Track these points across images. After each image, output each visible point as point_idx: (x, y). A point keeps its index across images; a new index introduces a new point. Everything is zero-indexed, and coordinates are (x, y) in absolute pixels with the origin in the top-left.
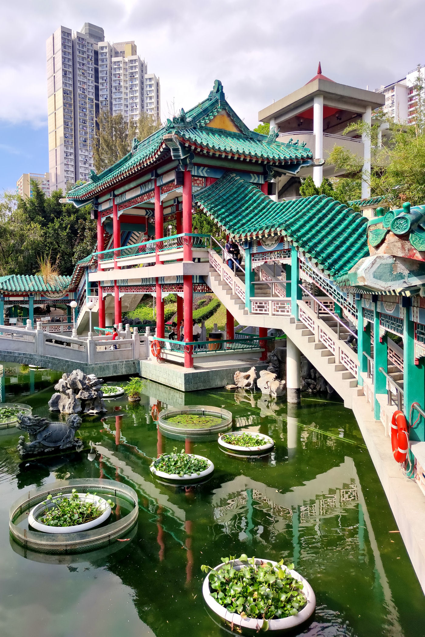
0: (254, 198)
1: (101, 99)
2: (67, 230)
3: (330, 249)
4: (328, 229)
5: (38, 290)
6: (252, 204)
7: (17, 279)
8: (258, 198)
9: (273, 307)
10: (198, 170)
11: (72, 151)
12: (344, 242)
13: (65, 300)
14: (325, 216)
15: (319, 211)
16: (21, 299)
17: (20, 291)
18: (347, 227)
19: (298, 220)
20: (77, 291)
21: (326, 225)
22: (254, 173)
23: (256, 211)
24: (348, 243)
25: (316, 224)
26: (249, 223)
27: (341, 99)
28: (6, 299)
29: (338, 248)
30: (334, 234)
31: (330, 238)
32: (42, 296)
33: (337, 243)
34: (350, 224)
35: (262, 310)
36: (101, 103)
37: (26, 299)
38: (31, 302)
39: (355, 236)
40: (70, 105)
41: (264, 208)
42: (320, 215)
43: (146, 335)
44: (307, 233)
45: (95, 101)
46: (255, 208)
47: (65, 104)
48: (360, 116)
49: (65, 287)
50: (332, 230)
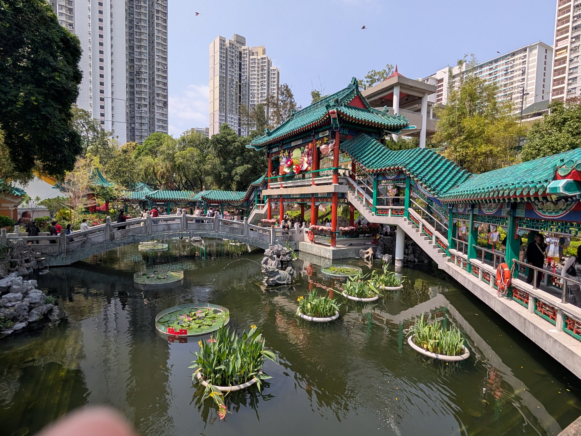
0: (378, 148)
3: (433, 179)
4: (430, 168)
5: (227, 200)
6: (377, 152)
8: (380, 148)
12: (440, 175)
14: (428, 160)
15: (424, 157)
16: (217, 204)
18: (441, 167)
19: (411, 162)
20: (248, 201)
21: (429, 165)
22: (374, 133)
23: (380, 156)
24: (444, 176)
25: (422, 165)
26: (377, 163)
28: (209, 204)
29: (437, 178)
30: (434, 171)
31: (432, 172)
32: (229, 203)
33: (437, 175)
34: (443, 165)
36: (243, 84)
37: (220, 205)
39: (447, 172)
41: (385, 154)
42: (425, 159)
44: (418, 169)
46: (380, 154)
49: (242, 199)
50: (433, 168)
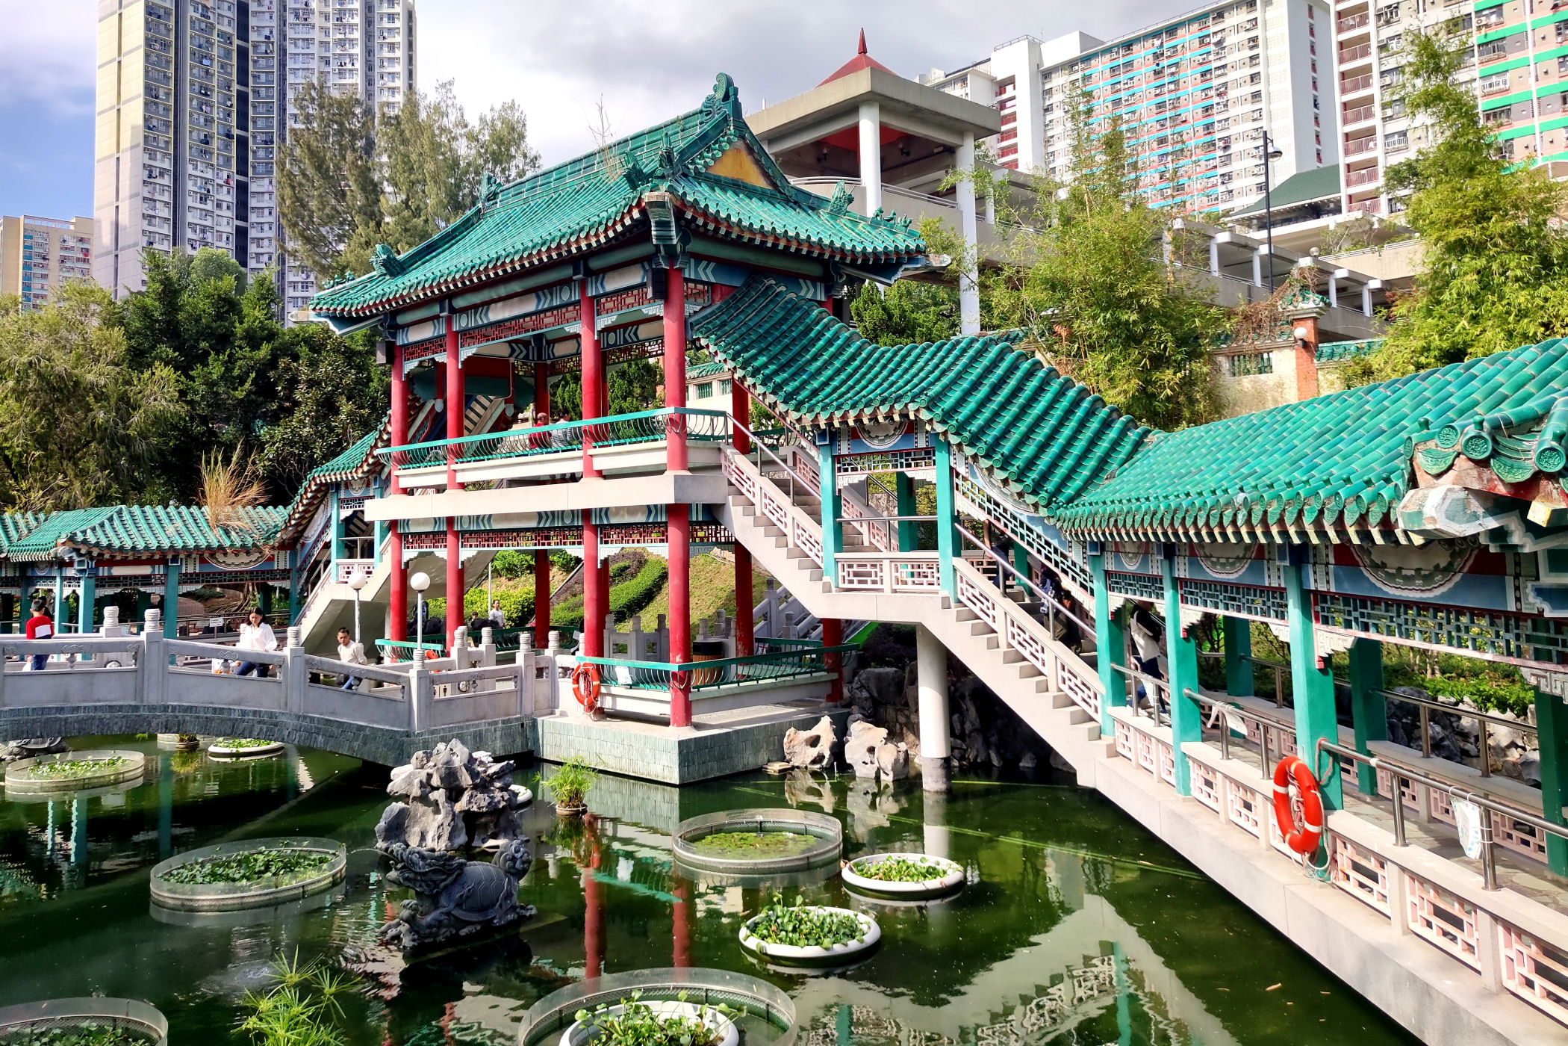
0: (828, 335)
1: (253, 37)
2: (247, 386)
3: (1029, 451)
4: (1014, 409)
5: (197, 547)
6: (825, 348)
7: (132, 515)
8: (836, 337)
9: (894, 574)
10: (696, 266)
11: (167, 164)
12: (1051, 437)
13: (263, 572)
14: (1003, 381)
15: (989, 370)
16: (146, 570)
17: (147, 548)
18: (1050, 407)
19: (948, 388)
20: (298, 546)
21: (1009, 401)
22: (805, 277)
23: (837, 364)
24: (1061, 439)
25: (987, 399)
26: (828, 390)
27: (916, 113)
28: (103, 572)
29: (1043, 448)
30: (1029, 420)
31: (1023, 427)
32: (203, 561)
33: (1040, 437)
34: (1056, 399)
35: (865, 582)
36: (255, 47)
37: (160, 570)
38: (174, 578)
39: (1072, 424)
40: (165, 45)
41: (853, 358)
42: (993, 379)
43: (548, 652)
44: (973, 416)
45: (236, 42)
46: (834, 357)
47: (148, 42)
48: (950, 151)
49: (268, 538)
50: (1024, 410)
